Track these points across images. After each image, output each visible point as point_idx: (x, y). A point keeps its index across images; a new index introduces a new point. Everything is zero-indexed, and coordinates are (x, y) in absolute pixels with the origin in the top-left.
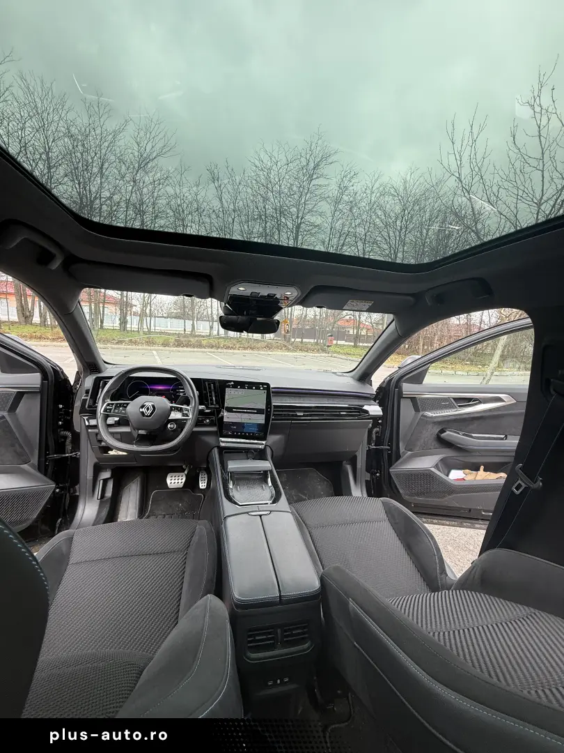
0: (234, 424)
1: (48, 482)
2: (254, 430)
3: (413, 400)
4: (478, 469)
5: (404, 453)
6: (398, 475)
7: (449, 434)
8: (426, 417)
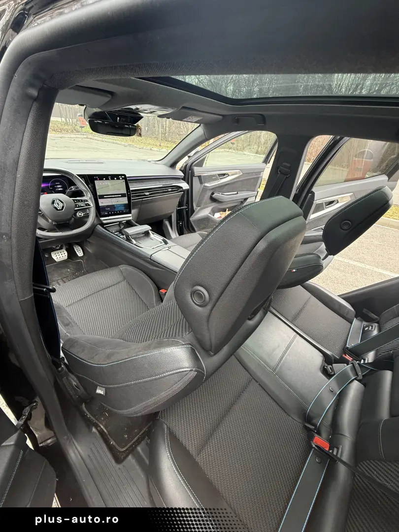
0: (108, 206)
2: (122, 208)
3: (199, 177)
4: (225, 211)
5: (196, 209)
6: (194, 221)
7: (216, 195)
8: (205, 186)
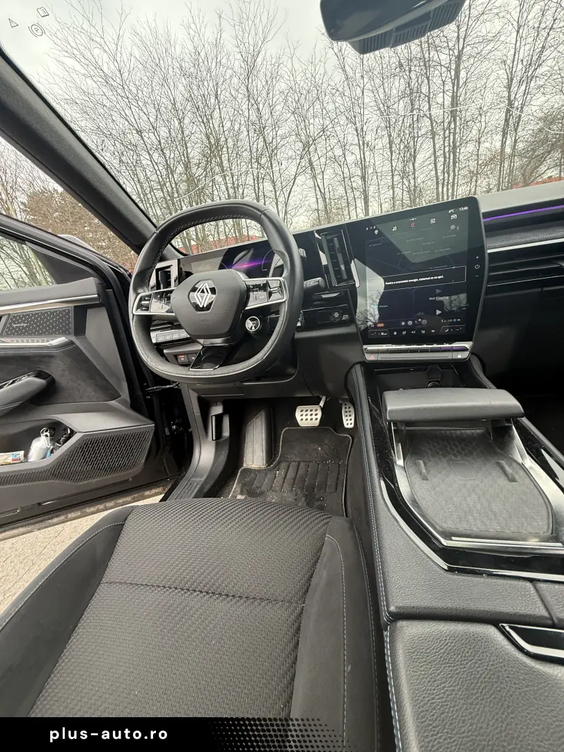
1: (144, 421)
